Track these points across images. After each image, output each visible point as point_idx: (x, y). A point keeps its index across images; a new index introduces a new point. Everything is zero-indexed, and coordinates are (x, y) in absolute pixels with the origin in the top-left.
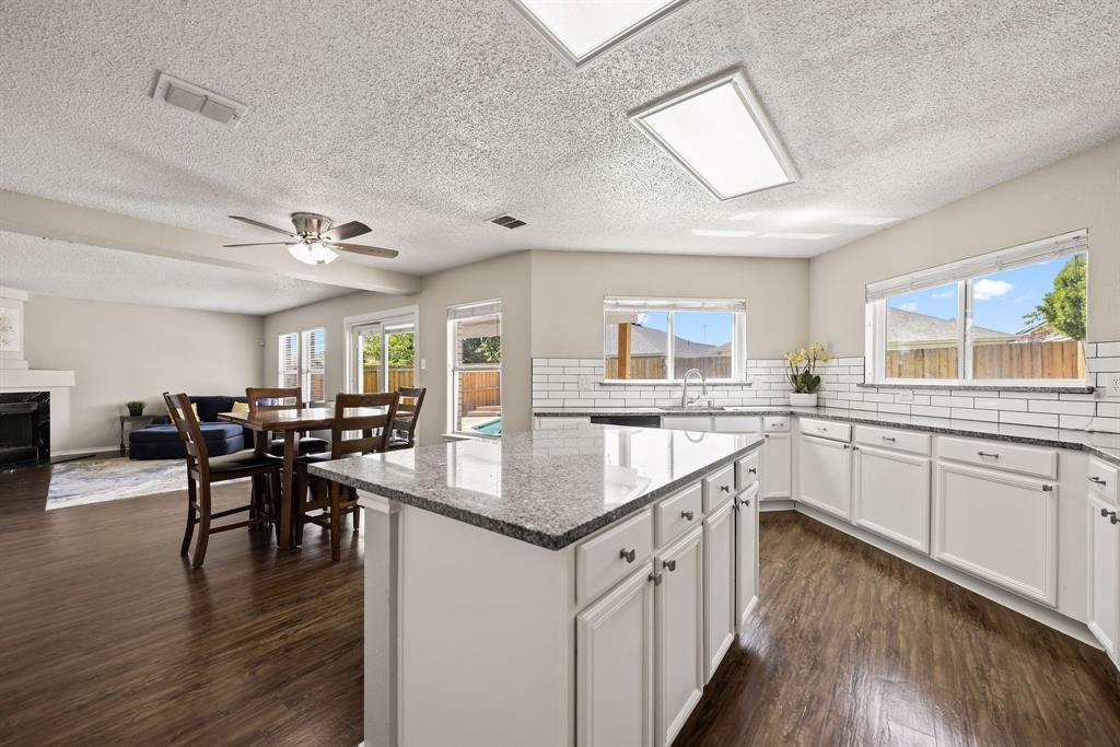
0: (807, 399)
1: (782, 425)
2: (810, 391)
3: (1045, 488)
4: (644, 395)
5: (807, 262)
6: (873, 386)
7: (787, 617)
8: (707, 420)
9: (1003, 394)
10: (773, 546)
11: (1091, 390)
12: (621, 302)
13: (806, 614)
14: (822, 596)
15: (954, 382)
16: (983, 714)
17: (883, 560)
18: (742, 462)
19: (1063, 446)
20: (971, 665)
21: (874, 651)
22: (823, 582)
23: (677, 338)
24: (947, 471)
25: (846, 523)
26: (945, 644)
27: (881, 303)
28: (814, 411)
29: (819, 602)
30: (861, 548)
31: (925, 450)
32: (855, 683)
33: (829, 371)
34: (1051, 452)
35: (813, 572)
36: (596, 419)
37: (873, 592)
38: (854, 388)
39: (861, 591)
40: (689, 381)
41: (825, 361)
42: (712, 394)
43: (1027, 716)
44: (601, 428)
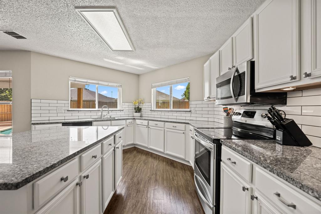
0: (138, 114)
1: (131, 122)
2: (139, 112)
3: (184, 133)
4: (86, 114)
5: (138, 75)
6: (153, 111)
7: (131, 179)
8: (109, 122)
9: (177, 112)
10: (128, 159)
11: (190, 111)
12: (77, 80)
13: (136, 177)
14: (140, 170)
15: (169, 110)
16: (173, 189)
17: (155, 156)
18: (116, 135)
19: (186, 123)
20: (171, 178)
21: (152, 182)
22: (141, 166)
23: (99, 94)
24: (167, 131)
25: (147, 148)
26: (166, 174)
27: (155, 89)
28: (140, 118)
29: (140, 173)
30: (150, 154)
31: (163, 126)
32: (147, 193)
33: (144, 106)
34: (184, 125)
35: (139, 164)
36: (64, 124)
37: (152, 165)
38: (149, 111)
39: (150, 166)
40: (103, 109)
41: (143, 104)
42: (111, 113)
43: (180, 186)
44: (68, 127)
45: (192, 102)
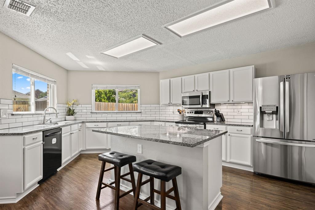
45: (143, 106)
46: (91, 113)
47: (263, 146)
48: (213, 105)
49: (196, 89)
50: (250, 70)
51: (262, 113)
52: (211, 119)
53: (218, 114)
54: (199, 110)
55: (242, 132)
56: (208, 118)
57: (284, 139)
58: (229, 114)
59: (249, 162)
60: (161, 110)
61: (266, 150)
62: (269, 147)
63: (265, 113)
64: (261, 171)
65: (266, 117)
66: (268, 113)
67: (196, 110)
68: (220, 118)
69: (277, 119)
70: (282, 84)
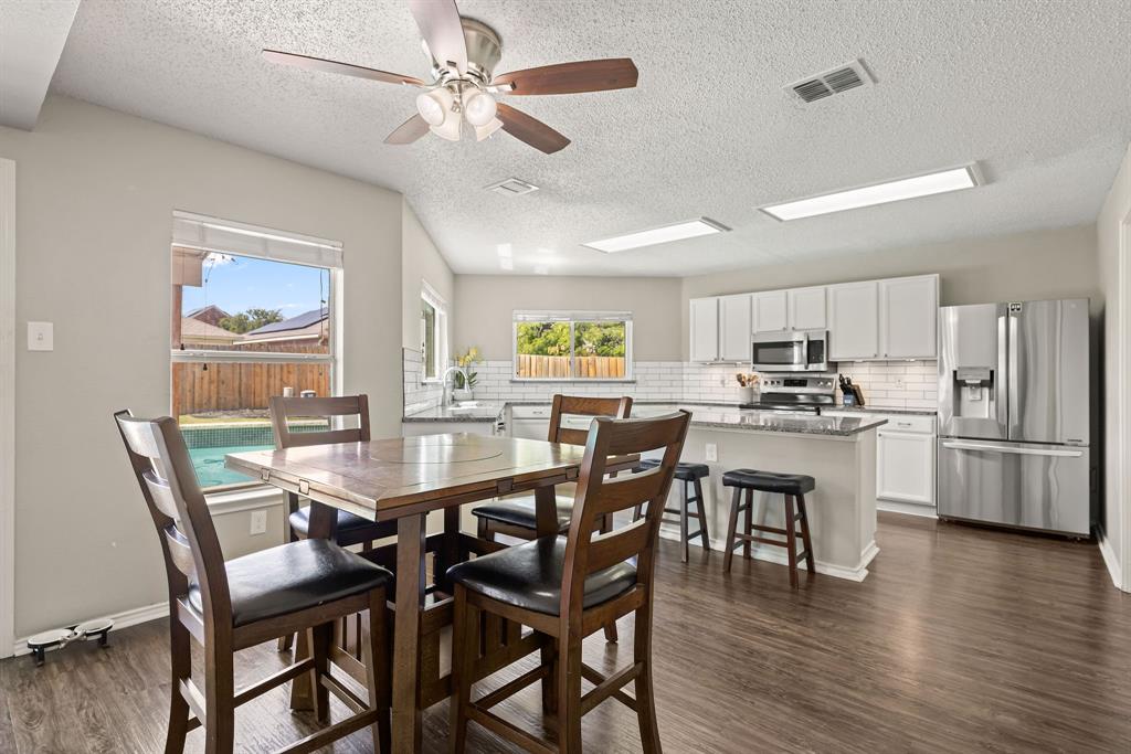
11: (635, 382)
45: (638, 364)
46: (512, 382)
47: (959, 459)
48: (834, 366)
49: (792, 324)
50: (930, 284)
51: (959, 384)
52: (829, 400)
53: (848, 389)
54: (793, 376)
55: (910, 429)
56: (821, 397)
57: (1007, 441)
58: (873, 386)
59: (926, 496)
60: (685, 377)
61: (967, 466)
62: (975, 460)
63: (966, 385)
64: (956, 513)
65: (967, 394)
66: (972, 385)
67: (788, 375)
68: (852, 397)
69: (991, 399)
70: (1002, 320)
